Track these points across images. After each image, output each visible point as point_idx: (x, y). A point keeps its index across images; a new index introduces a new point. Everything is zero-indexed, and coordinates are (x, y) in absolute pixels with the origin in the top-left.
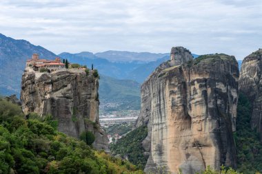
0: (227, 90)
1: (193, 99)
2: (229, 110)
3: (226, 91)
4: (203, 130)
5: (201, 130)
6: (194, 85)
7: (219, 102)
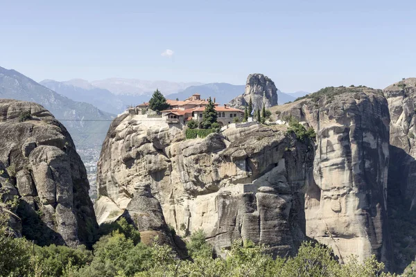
0: (378, 144)
1: (327, 160)
2: (380, 177)
3: (375, 147)
4: (343, 210)
5: (339, 211)
6: (328, 136)
7: (367, 165)
